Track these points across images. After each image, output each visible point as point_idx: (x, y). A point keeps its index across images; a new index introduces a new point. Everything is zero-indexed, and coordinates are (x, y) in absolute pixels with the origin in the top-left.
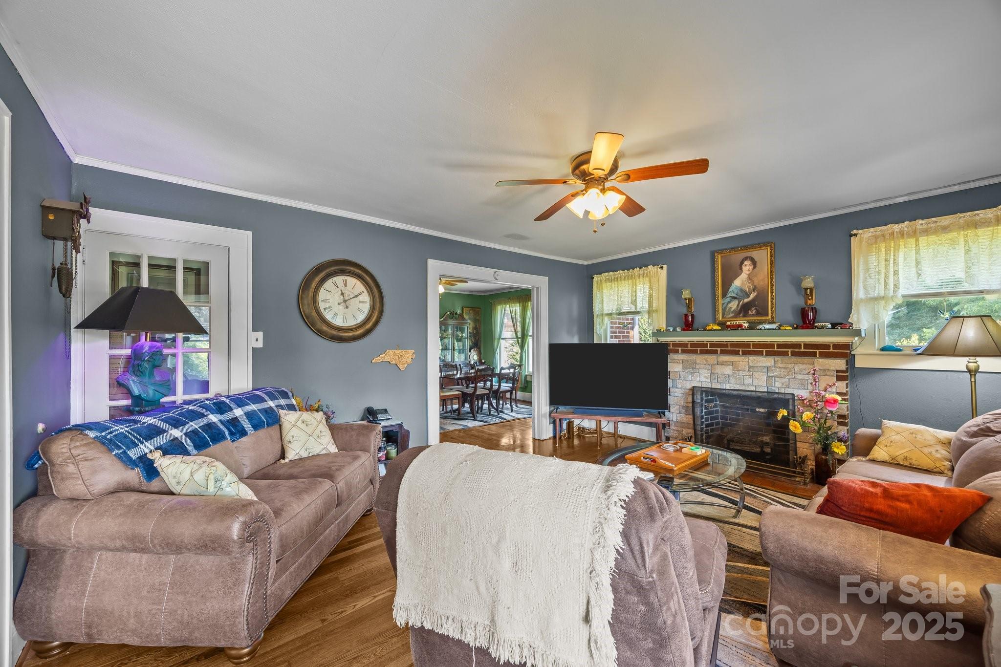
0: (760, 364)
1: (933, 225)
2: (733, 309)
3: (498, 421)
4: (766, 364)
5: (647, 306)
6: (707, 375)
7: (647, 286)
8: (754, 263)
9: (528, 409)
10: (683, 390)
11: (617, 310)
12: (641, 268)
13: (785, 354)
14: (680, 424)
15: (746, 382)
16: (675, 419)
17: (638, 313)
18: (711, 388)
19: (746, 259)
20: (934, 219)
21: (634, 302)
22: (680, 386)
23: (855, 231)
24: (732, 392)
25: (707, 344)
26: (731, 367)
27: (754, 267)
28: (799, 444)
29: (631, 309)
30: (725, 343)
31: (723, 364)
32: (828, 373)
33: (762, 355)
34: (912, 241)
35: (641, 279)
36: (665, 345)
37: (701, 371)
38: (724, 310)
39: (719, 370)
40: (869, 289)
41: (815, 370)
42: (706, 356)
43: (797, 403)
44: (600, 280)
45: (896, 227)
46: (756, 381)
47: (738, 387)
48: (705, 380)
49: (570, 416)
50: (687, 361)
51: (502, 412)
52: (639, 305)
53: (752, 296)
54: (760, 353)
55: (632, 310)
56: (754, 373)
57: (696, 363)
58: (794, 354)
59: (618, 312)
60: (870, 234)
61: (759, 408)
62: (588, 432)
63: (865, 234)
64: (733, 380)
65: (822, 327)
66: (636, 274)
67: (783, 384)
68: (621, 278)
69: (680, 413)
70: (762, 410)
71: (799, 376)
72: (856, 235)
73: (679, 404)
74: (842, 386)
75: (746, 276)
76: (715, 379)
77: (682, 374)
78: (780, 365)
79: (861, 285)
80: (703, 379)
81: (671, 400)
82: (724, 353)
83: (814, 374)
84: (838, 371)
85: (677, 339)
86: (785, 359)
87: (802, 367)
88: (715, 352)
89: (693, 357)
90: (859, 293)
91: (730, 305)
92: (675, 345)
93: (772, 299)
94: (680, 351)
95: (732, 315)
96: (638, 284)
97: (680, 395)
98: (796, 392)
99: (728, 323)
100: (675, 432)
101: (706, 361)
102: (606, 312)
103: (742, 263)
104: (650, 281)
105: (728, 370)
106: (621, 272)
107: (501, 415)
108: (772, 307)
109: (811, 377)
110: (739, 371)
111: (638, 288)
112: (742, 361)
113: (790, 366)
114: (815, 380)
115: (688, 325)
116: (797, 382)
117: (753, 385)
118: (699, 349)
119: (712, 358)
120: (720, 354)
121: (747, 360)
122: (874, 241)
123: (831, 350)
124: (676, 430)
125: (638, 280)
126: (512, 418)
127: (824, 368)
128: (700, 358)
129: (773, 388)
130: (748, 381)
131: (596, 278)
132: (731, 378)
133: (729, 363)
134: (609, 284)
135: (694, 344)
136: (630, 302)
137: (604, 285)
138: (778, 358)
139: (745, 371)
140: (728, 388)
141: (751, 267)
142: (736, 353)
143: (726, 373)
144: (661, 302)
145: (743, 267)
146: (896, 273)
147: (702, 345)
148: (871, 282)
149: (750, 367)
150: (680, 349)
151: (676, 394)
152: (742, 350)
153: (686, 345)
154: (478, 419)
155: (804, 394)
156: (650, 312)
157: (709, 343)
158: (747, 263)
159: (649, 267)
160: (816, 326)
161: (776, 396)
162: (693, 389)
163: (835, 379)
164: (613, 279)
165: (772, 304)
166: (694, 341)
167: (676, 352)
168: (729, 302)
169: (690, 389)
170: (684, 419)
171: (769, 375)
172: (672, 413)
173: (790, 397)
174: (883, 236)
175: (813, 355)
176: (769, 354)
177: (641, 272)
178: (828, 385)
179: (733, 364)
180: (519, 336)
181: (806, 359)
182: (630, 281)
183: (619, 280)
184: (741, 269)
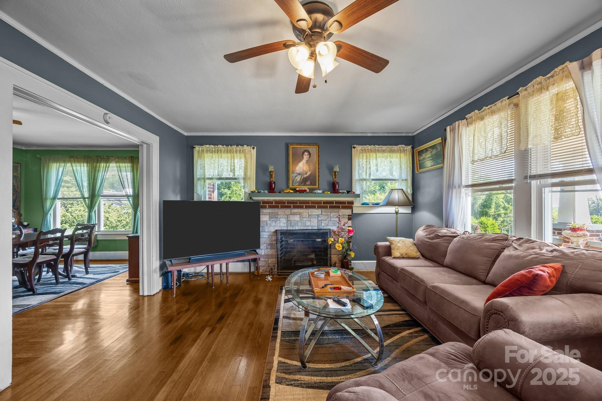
0: (314, 213)
1: (380, 149)
2: (298, 181)
3: (76, 288)
4: (317, 214)
5: (242, 174)
6: (284, 222)
7: (243, 160)
8: (310, 154)
9: (106, 267)
10: (269, 233)
11: (218, 175)
12: (237, 146)
13: (326, 207)
14: (267, 256)
15: (307, 224)
16: (263, 254)
17: (235, 179)
18: (287, 230)
19: (305, 151)
20: (381, 146)
21: (233, 171)
22: (267, 230)
23: (355, 146)
24: (301, 231)
25: (285, 202)
26: (299, 216)
27: (310, 157)
28: (332, 256)
29: (229, 176)
30: (296, 201)
31: (294, 214)
32: (345, 217)
33: (315, 208)
34: (374, 154)
35: (238, 154)
36: (258, 203)
37: (281, 219)
38: (293, 181)
39: (292, 218)
40: (360, 175)
41: (339, 215)
42: (284, 210)
43: (332, 233)
44: (202, 150)
45: (369, 147)
46: (312, 223)
47: (303, 228)
48: (283, 225)
49: (178, 268)
50: (272, 213)
51: (74, 276)
52: (237, 174)
53: (308, 174)
54: (314, 207)
55: (231, 177)
56: (311, 219)
57: (278, 214)
58: (331, 207)
59: (219, 177)
60: (360, 148)
61: (317, 239)
62: (192, 276)
63: (359, 148)
64: (299, 224)
65: (344, 193)
66: (234, 150)
67: (325, 224)
68: (221, 151)
69: (267, 249)
70: (319, 240)
71: (332, 219)
72: (354, 148)
73: (266, 243)
74: (350, 223)
75: (306, 161)
76: (289, 224)
77: (269, 222)
78: (324, 213)
79: (357, 173)
80: (282, 224)
81: (262, 240)
82: (295, 207)
83: (339, 218)
84: (349, 216)
85: (266, 199)
86: (326, 210)
87: (333, 214)
88: (290, 207)
89: (276, 210)
90: (356, 176)
91: (297, 178)
92: (264, 202)
93: (319, 176)
94: (267, 207)
95: (297, 184)
96: (235, 157)
97: (267, 237)
98: (331, 228)
99: (298, 189)
100: (263, 262)
101: (284, 212)
102: (207, 176)
103: (303, 153)
104: (245, 157)
105: (297, 218)
106: (221, 146)
107: (74, 280)
108: (318, 181)
109: (337, 219)
110: (303, 218)
111: (236, 160)
112: (305, 212)
113: (329, 214)
114: (339, 221)
115: (271, 190)
116: (331, 222)
117: (310, 226)
118: (280, 205)
119: (288, 211)
120: (293, 208)
121: (308, 211)
122: (361, 152)
123: (346, 205)
124: (264, 261)
125: (235, 155)
126: (95, 281)
127: (344, 214)
128: (280, 211)
129: (321, 227)
130: (308, 223)
131: (197, 148)
132: (299, 223)
133: (297, 214)
134: (210, 155)
135: (277, 202)
136: (229, 170)
137: (206, 155)
138: (323, 210)
139: (306, 218)
140: (297, 229)
141: (308, 157)
142: (301, 207)
143: (296, 220)
144: (252, 173)
145: (304, 156)
146: (370, 168)
147: (282, 202)
148: (361, 171)
149: (309, 215)
150: (267, 205)
151: (264, 236)
152: (305, 206)
153: (272, 202)
154: (38, 292)
155: (335, 228)
156: (244, 179)
157: (286, 201)
158: (306, 153)
159: (245, 146)
160: (340, 192)
161: (322, 231)
162: (276, 231)
163: (347, 219)
164: (213, 151)
165: (319, 179)
166: (277, 200)
167: (265, 207)
168: (296, 176)
169: (274, 232)
170: (270, 252)
171: (319, 219)
172: (262, 249)
173: (329, 231)
174: (365, 150)
175: (339, 207)
176: (319, 207)
177: (238, 149)
178: (345, 223)
179: (300, 214)
180: (86, 195)
181: (336, 210)
182: (229, 155)
183: (219, 152)
184: (303, 157)
